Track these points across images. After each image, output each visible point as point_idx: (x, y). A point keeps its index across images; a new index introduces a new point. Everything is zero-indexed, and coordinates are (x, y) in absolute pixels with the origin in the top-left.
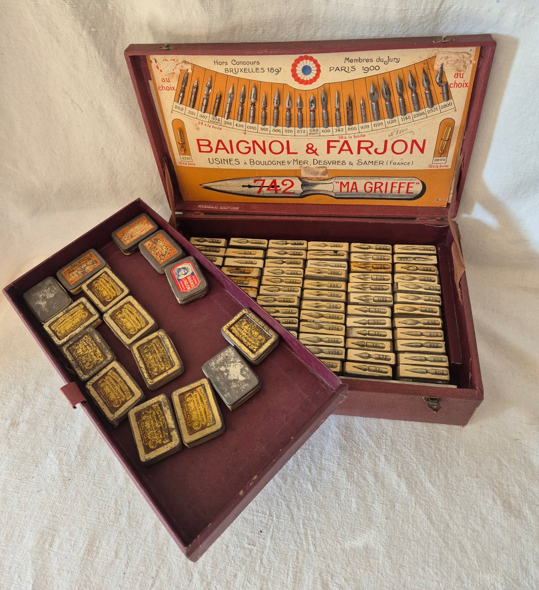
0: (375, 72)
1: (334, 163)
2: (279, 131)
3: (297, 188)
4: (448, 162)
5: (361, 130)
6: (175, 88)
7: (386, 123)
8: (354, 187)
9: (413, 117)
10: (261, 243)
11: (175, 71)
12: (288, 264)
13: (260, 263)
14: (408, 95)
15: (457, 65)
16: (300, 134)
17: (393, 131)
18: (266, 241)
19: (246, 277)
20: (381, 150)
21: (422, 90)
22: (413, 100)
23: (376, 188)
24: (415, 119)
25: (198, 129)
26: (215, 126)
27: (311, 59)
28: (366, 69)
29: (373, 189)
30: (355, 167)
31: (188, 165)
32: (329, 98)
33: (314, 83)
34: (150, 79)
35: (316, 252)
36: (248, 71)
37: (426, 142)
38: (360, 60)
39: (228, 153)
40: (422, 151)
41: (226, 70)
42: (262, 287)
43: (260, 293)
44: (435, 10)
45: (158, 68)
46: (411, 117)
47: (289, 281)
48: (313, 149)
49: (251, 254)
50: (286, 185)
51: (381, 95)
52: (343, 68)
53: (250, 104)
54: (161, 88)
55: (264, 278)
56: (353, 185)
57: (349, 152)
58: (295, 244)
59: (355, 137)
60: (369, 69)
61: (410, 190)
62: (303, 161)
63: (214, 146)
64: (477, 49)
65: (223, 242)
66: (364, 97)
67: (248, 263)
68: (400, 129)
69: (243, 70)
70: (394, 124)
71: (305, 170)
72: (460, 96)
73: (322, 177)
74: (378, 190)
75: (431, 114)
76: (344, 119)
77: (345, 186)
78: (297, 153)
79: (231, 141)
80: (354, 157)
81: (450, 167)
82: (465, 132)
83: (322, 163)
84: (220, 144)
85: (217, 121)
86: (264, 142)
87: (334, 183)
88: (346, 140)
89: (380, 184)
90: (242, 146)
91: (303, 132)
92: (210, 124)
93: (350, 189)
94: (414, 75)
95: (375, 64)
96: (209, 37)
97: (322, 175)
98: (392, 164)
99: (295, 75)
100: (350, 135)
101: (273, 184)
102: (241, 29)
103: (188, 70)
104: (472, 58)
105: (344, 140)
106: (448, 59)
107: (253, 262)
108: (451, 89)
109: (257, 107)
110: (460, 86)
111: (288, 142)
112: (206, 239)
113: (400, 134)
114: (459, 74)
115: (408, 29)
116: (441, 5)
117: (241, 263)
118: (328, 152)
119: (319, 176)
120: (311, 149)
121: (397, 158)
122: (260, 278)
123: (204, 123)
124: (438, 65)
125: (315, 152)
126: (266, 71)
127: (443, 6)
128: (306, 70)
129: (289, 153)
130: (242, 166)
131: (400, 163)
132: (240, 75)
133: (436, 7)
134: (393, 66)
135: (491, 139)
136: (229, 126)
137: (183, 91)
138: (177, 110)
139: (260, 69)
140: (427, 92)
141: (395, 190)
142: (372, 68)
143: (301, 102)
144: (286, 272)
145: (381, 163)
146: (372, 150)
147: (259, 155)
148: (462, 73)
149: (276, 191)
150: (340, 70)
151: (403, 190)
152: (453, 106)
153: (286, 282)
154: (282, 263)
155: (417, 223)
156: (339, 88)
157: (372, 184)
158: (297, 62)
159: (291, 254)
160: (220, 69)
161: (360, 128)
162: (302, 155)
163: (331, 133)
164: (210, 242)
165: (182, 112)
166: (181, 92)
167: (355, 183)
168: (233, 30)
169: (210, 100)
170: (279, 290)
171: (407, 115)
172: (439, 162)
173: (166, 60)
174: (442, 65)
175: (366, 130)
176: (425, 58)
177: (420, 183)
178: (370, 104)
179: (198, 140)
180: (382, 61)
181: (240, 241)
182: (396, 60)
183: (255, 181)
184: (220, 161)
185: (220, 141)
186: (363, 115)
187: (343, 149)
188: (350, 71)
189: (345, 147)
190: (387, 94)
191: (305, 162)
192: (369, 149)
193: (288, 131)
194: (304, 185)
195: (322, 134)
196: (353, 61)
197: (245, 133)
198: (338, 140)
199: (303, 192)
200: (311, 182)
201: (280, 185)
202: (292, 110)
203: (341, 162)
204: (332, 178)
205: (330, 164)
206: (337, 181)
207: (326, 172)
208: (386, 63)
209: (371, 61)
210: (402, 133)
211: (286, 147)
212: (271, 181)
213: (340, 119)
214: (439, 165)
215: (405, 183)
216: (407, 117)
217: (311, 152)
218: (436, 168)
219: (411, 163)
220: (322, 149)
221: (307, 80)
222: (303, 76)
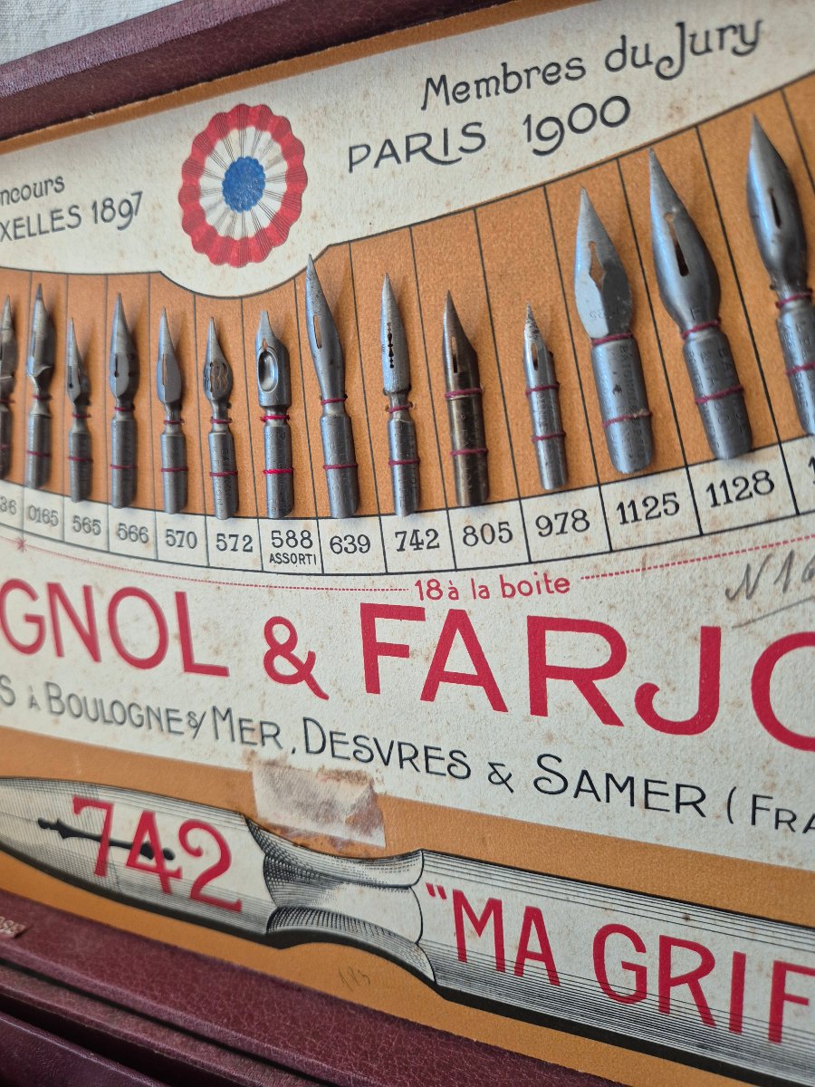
0: (605, 144)
1: (404, 754)
2: (138, 534)
5: (541, 547)
7: (704, 499)
8: (534, 945)
16: (227, 558)
17: (755, 559)
20: (679, 703)
23: (667, 982)
27: (264, 118)
28: (549, 129)
29: (653, 986)
30: (527, 807)
32: (351, 337)
33: (277, 253)
36: (25, 230)
38: (508, 81)
48: (295, 652)
50: (198, 853)
52: (416, 144)
53: (30, 389)
56: (527, 927)
57: (478, 693)
59: (508, 590)
60: (564, 127)
62: (255, 724)
68: (807, 549)
69: (11, 229)
70: (756, 508)
71: (272, 781)
74: (681, 994)
77: (479, 927)
78: (224, 672)
80: (513, 735)
83: (348, 750)
86: (87, 591)
87: (422, 891)
88: (456, 605)
89: (695, 961)
90: (16, 606)
91: (241, 543)
93: (511, 954)
95: (596, 86)
97: (353, 823)
98: (766, 819)
99: (193, 221)
100: (483, 578)
101: (146, 839)
105: (446, 605)
111: (181, 599)
113: (809, 588)
118: (373, 685)
119: (340, 831)
120: (282, 655)
121: (805, 779)
125: (304, 672)
126: (88, 216)
128: (243, 182)
129: (190, 666)
130: (23, 717)
132: (2, 254)
134: (717, 85)
139: (65, 213)
141: (803, 1026)
145: (690, 800)
146: (618, 692)
147: (75, 669)
149: (165, 877)
150: (402, 153)
156: (400, 266)
157: (640, 947)
161: (533, 530)
162: (249, 690)
163: (371, 561)
167: (533, 916)
175: (572, 542)
178: (584, 360)
180: (640, 58)
182: (732, 39)
183: (79, 804)
186: (540, 432)
187: (450, 667)
188: (454, 153)
189: (459, 660)
190: (683, 270)
191: (269, 730)
192: (599, 684)
193: (178, 537)
194: (276, 870)
195: (333, 562)
196: (473, 91)
197: (21, 545)
198: (416, 603)
199: (279, 911)
200: (303, 857)
201: (176, 848)
202: (189, 413)
203: (445, 753)
204: (404, 857)
205: (386, 763)
206: (435, 881)
207: (373, 811)
208: (666, 70)
209: (577, 69)
211: (177, 632)
212: (136, 816)
213: (414, 462)
217: (291, 670)
220: (340, 659)
221: (245, 240)
222: (228, 220)
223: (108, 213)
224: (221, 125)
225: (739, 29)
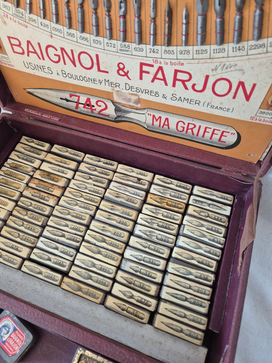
1: (146, 92)
2: (86, 39)
3: (111, 111)
5: (180, 56)
7: (212, 51)
8: (166, 123)
10: (78, 156)
12: (94, 181)
13: (70, 174)
16: (109, 48)
17: (218, 64)
18: (83, 154)
19: (54, 185)
20: (199, 87)
22: (254, 21)
23: (188, 129)
24: (250, 52)
25: (5, 23)
26: (20, 21)
29: (185, 130)
30: (169, 102)
31: (8, 66)
35: (122, 175)
37: (256, 87)
39: (40, 58)
40: (248, 98)
42: (63, 198)
43: (60, 203)
46: (246, 47)
47: (88, 198)
48: (124, 70)
49: (65, 163)
50: (100, 106)
51: (213, 7)
55: (68, 189)
56: (165, 121)
57: (163, 82)
58: (107, 163)
59: (172, 64)
61: (223, 139)
62: (114, 83)
63: (24, 47)
65: (47, 145)
66: (189, 5)
67: (60, 172)
68: (227, 64)
70: (221, 55)
71: (118, 94)
73: (135, 105)
74: (190, 131)
76: (161, 37)
77: (157, 120)
78: (107, 72)
79: (39, 45)
80: (168, 90)
83: (135, 90)
84: (30, 45)
85: (21, 15)
86: (72, 51)
87: (147, 115)
88: (161, 65)
89: (193, 126)
91: (112, 45)
92: (15, 19)
93: (162, 125)
97: (134, 103)
98: (209, 106)
100: (167, 61)
101: (88, 103)
105: (158, 65)
107: (64, 172)
111: (97, 56)
112: (34, 140)
113: (226, 71)
117: (54, 170)
118: (141, 78)
119: (132, 104)
120: (122, 70)
121: (217, 101)
122: (64, 188)
123: (9, 16)
125: (126, 74)
129: (99, 70)
130: (54, 77)
131: (219, 108)
136: (34, 23)
141: (207, 135)
144: (89, 189)
145: (198, 103)
146: (189, 84)
147: (69, 67)
149: (92, 110)
151: (216, 137)
153: (85, 199)
154: (89, 179)
155: (221, 173)
157: (184, 124)
159: (99, 173)
161: (179, 53)
162: (113, 76)
163: (143, 54)
164: (36, 144)
167: (167, 119)
170: (76, 205)
171: (241, 45)
172: (265, 115)
175: (186, 56)
177: (236, 134)
178: (195, 19)
179: (9, 38)
181: (61, 149)
183: (71, 96)
184: (34, 67)
185: (29, 42)
186: (184, 33)
187: (158, 77)
189: (160, 75)
190: (219, 5)
191: (117, 85)
192: (186, 83)
193: (96, 42)
194: (117, 110)
195: (134, 53)
197: (51, 36)
198: (152, 64)
199: (117, 117)
200: (123, 108)
201: (94, 104)
203: (154, 92)
204: (144, 109)
205: (142, 93)
206: (149, 113)
207: (139, 101)
210: (229, 69)
211: (96, 63)
212: (86, 99)
213: (155, 34)
214: (263, 119)
215: (220, 130)
216: (241, 48)
217: (123, 74)
218: (259, 122)
219: (231, 110)
220: (134, 73)
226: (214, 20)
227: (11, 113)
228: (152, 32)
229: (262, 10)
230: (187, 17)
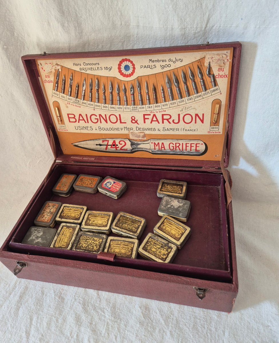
0: (168, 69)
1: (148, 129)
2: (114, 108)
3: (128, 146)
4: (220, 129)
5: (163, 107)
6: (53, 82)
7: (178, 103)
8: (163, 146)
9: (195, 98)
11: (52, 71)
14: (190, 83)
15: (219, 62)
16: (126, 110)
17: (183, 108)
20: (176, 121)
21: (198, 79)
22: (193, 87)
23: (176, 147)
24: (196, 100)
25: (67, 107)
26: (77, 105)
27: (129, 61)
29: (175, 148)
30: (162, 133)
31: (64, 131)
32: (142, 86)
33: (132, 76)
34: (39, 76)
36: (93, 69)
37: (205, 115)
38: (158, 61)
39: (86, 122)
40: (202, 121)
41: (80, 69)
44: (203, 28)
45: (42, 69)
46: (193, 98)
48: (135, 120)
50: (121, 144)
51: (173, 84)
52: (148, 66)
53: (95, 90)
54: (45, 82)
56: (162, 145)
57: (157, 122)
59: (160, 112)
60: (164, 66)
61: (198, 149)
62: (130, 128)
63: (77, 118)
64: (231, 52)
66: (163, 85)
68: (187, 107)
69: (90, 69)
70: (183, 103)
71: (132, 134)
72: (223, 83)
73: (143, 139)
74: (177, 148)
75: (206, 96)
76: (152, 100)
77: (157, 146)
78: (126, 123)
79: (86, 115)
80: (160, 126)
81: (221, 133)
82: (229, 109)
83: (142, 130)
84: (81, 116)
85: (78, 102)
86: (105, 115)
87: (150, 143)
88: (154, 114)
89: (179, 145)
90: (93, 117)
91: (128, 108)
92: (74, 104)
93: (160, 148)
94: (192, 70)
95: (167, 63)
96: (70, 49)
97: (142, 137)
98: (184, 130)
99: (120, 71)
100: (157, 111)
101: (114, 144)
102: (89, 45)
103: (59, 69)
104: (228, 58)
105: (153, 114)
106: (213, 59)
108: (217, 79)
109: (100, 92)
110: (222, 77)
111: (120, 115)
114: (221, 69)
115: (188, 42)
116: (207, 25)
118: (145, 122)
119: (141, 139)
120: (134, 120)
121: (187, 127)
123: (70, 103)
124: (207, 63)
125: (136, 122)
126: (103, 69)
127: (208, 26)
128: (127, 68)
129: (121, 122)
130: (94, 132)
131: (189, 130)
132: (89, 72)
133: (204, 26)
134: (179, 64)
135: (246, 113)
136: (84, 105)
137: (57, 83)
138: (55, 95)
139: (100, 68)
140: (201, 81)
141: (188, 149)
142: (166, 66)
143: (125, 89)
145: (178, 130)
146: (171, 121)
147: (103, 124)
148: (223, 68)
149: (116, 148)
150: (147, 67)
151: (193, 148)
152: (219, 91)
155: (203, 170)
156: (147, 79)
157: (173, 144)
158: (121, 62)
160: (77, 69)
161: (162, 106)
162: (129, 125)
163: (144, 110)
165: (57, 96)
166: (56, 83)
167: (163, 143)
168: (84, 45)
169: (73, 88)
172: (214, 129)
173: (46, 64)
174: (210, 62)
175: (166, 107)
176: (198, 58)
177: (204, 143)
178: (167, 90)
179: (68, 114)
180: (172, 61)
183: (103, 141)
184: (82, 128)
185: (80, 115)
186: (163, 97)
187: (153, 120)
188: (153, 68)
189: (155, 119)
190: (176, 83)
191: (132, 129)
192: (169, 120)
193: (119, 108)
194: (132, 144)
195: (140, 110)
196: (155, 61)
197: (94, 110)
198: (150, 114)
199: (132, 149)
201: (118, 144)
202: (120, 94)
203: (153, 129)
204: (148, 140)
205: (146, 130)
206: (152, 142)
207: (145, 136)
208: (174, 62)
209: (165, 61)
210: (188, 109)
211: (119, 119)
212: (112, 141)
213: (149, 100)
214: (214, 131)
215: (194, 144)
216: (191, 98)
217: (135, 122)
218: (213, 134)
219: (196, 130)
220: (140, 120)
221: (127, 75)
222: (125, 72)
223: (107, 69)
224: (123, 60)
225: (181, 59)
226: (175, 89)
227: (61, 161)
228: (148, 99)
229: (195, 82)
230: (163, 90)
